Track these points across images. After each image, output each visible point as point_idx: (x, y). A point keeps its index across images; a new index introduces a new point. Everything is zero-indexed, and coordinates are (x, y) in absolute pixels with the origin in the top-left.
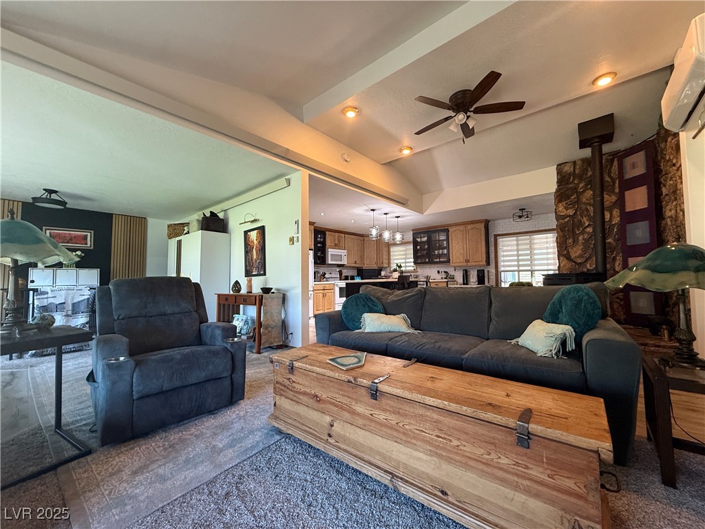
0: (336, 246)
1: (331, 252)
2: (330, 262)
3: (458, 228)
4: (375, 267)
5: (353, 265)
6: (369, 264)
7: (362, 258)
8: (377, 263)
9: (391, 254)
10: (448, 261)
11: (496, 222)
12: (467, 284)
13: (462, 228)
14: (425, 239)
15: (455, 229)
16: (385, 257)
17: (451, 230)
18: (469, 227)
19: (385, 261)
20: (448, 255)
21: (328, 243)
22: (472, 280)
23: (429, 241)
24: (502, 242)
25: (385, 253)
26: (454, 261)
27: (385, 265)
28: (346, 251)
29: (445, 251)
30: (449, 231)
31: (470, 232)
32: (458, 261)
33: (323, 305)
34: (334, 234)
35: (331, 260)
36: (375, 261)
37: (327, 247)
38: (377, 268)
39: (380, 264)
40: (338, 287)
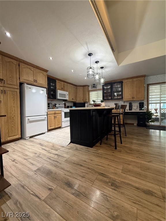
0: (62, 89)
1: (59, 92)
2: (59, 98)
3: (129, 80)
4: (82, 102)
5: (72, 100)
6: (79, 100)
7: (76, 97)
8: (83, 100)
9: (90, 95)
10: (122, 98)
11: (149, 77)
12: (131, 110)
13: (131, 80)
14: (109, 87)
15: (127, 81)
16: (87, 97)
17: (124, 81)
18: (135, 79)
19: (87, 99)
20: (122, 95)
21: (58, 87)
22: (134, 108)
23: (111, 88)
24: (151, 88)
25: (87, 95)
26: (126, 98)
27: (87, 101)
28: (68, 93)
29: (120, 93)
30: (123, 82)
31: (135, 82)
32: (128, 98)
33: (55, 123)
34: (61, 82)
35: (60, 97)
36: (82, 99)
37: (57, 89)
38: (83, 102)
39: (85, 100)
40: (64, 112)
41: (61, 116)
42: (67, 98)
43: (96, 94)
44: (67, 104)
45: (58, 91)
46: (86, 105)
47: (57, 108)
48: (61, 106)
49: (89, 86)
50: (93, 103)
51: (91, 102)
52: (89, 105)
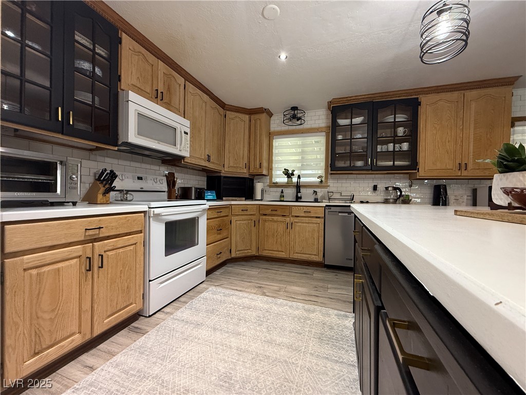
0: (160, 99)
1: (137, 105)
5: (204, 164)
6: (233, 167)
7: (221, 151)
10: (414, 166)
13: (455, 95)
14: (360, 120)
15: (436, 98)
16: (265, 155)
19: (265, 164)
23: (371, 124)
25: (265, 148)
27: (265, 172)
30: (419, 104)
31: (473, 105)
32: (439, 166)
33: (87, 306)
34: (152, 58)
35: (140, 133)
36: (246, 161)
37: (123, 85)
38: (247, 176)
39: (255, 168)
40: (160, 221)
41: (146, 244)
42: (182, 148)
43: (299, 146)
44: (182, 181)
45: (132, 96)
46: (259, 186)
47: (125, 196)
48: (148, 185)
49: (270, 114)
50: (284, 179)
51: (279, 176)
52: (267, 188)
